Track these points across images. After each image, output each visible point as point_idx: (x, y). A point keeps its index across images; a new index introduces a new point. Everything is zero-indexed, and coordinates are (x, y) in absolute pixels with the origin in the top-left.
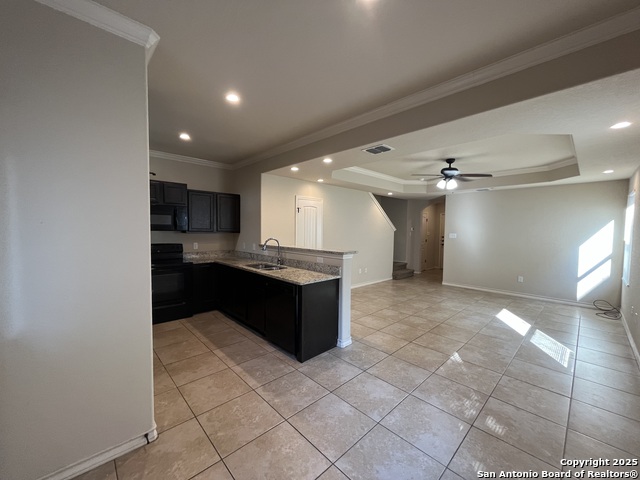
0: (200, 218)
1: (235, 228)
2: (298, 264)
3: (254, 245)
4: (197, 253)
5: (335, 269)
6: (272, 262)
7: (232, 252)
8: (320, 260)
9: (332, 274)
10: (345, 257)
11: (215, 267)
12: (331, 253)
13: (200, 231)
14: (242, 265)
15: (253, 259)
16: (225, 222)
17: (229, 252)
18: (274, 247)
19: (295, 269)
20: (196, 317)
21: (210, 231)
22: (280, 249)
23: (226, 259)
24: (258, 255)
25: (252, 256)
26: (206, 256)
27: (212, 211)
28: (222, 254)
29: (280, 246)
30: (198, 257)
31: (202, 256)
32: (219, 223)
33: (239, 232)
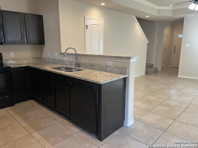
0: (13, 33)
1: (41, 41)
2: (92, 67)
3: (56, 53)
4: (14, 60)
5: (124, 70)
6: (71, 65)
7: (40, 58)
8: (110, 63)
9: (121, 73)
10: (131, 61)
11: (28, 69)
12: (120, 57)
13: (14, 43)
14: (49, 68)
15: (56, 63)
16: (33, 36)
17: (38, 58)
18: (72, 54)
19: (90, 71)
20: (17, 106)
21: (22, 43)
22: (77, 55)
23: (36, 64)
24: (59, 60)
25: (55, 61)
26: (21, 61)
27: (22, 28)
28: (32, 60)
29: (77, 53)
30: (14, 62)
31: (18, 62)
32: (28, 37)
33: (44, 44)
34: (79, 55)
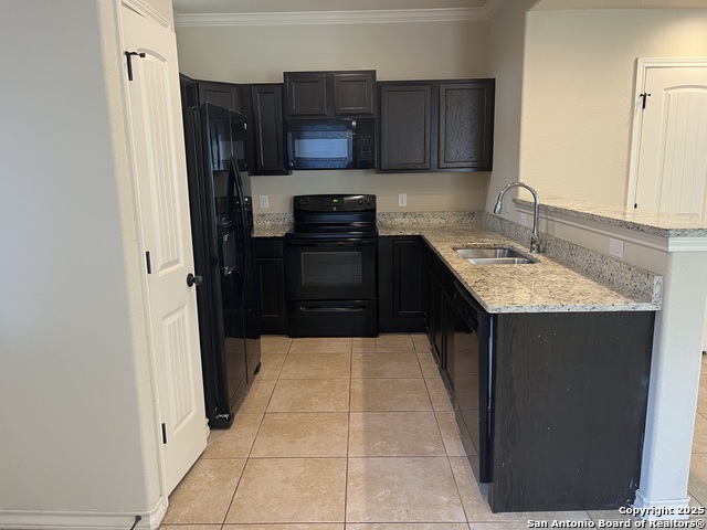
1: (484, 162)
4: (405, 215)
5: (645, 282)
7: (478, 215)
8: (616, 247)
12: (638, 228)
16: (457, 146)
17: (472, 214)
22: (537, 211)
24: (511, 224)
26: (421, 220)
27: (428, 123)
28: (455, 219)
29: (538, 203)
30: (406, 221)
31: (414, 221)
32: (442, 148)
33: (491, 170)
34: (546, 209)
